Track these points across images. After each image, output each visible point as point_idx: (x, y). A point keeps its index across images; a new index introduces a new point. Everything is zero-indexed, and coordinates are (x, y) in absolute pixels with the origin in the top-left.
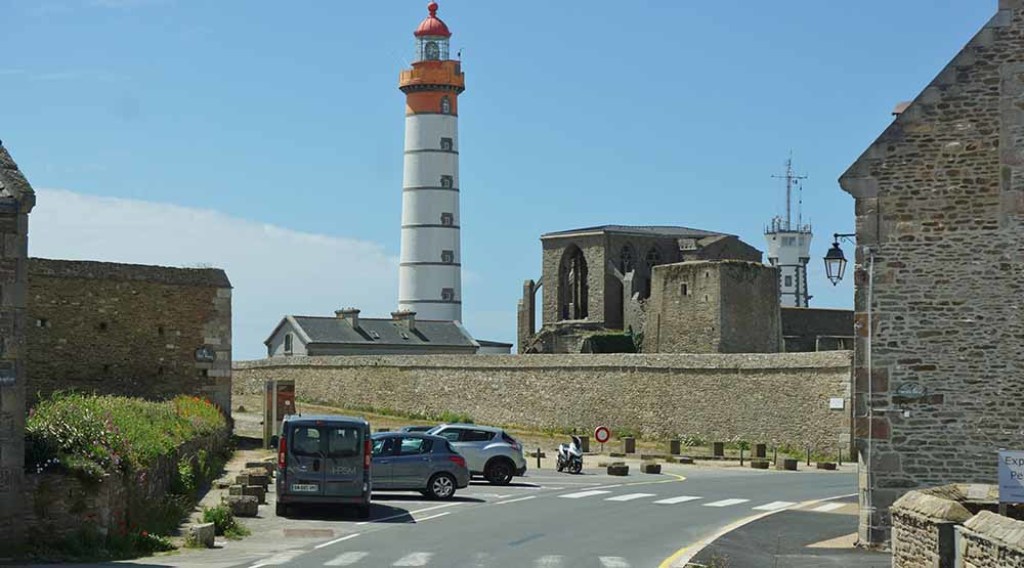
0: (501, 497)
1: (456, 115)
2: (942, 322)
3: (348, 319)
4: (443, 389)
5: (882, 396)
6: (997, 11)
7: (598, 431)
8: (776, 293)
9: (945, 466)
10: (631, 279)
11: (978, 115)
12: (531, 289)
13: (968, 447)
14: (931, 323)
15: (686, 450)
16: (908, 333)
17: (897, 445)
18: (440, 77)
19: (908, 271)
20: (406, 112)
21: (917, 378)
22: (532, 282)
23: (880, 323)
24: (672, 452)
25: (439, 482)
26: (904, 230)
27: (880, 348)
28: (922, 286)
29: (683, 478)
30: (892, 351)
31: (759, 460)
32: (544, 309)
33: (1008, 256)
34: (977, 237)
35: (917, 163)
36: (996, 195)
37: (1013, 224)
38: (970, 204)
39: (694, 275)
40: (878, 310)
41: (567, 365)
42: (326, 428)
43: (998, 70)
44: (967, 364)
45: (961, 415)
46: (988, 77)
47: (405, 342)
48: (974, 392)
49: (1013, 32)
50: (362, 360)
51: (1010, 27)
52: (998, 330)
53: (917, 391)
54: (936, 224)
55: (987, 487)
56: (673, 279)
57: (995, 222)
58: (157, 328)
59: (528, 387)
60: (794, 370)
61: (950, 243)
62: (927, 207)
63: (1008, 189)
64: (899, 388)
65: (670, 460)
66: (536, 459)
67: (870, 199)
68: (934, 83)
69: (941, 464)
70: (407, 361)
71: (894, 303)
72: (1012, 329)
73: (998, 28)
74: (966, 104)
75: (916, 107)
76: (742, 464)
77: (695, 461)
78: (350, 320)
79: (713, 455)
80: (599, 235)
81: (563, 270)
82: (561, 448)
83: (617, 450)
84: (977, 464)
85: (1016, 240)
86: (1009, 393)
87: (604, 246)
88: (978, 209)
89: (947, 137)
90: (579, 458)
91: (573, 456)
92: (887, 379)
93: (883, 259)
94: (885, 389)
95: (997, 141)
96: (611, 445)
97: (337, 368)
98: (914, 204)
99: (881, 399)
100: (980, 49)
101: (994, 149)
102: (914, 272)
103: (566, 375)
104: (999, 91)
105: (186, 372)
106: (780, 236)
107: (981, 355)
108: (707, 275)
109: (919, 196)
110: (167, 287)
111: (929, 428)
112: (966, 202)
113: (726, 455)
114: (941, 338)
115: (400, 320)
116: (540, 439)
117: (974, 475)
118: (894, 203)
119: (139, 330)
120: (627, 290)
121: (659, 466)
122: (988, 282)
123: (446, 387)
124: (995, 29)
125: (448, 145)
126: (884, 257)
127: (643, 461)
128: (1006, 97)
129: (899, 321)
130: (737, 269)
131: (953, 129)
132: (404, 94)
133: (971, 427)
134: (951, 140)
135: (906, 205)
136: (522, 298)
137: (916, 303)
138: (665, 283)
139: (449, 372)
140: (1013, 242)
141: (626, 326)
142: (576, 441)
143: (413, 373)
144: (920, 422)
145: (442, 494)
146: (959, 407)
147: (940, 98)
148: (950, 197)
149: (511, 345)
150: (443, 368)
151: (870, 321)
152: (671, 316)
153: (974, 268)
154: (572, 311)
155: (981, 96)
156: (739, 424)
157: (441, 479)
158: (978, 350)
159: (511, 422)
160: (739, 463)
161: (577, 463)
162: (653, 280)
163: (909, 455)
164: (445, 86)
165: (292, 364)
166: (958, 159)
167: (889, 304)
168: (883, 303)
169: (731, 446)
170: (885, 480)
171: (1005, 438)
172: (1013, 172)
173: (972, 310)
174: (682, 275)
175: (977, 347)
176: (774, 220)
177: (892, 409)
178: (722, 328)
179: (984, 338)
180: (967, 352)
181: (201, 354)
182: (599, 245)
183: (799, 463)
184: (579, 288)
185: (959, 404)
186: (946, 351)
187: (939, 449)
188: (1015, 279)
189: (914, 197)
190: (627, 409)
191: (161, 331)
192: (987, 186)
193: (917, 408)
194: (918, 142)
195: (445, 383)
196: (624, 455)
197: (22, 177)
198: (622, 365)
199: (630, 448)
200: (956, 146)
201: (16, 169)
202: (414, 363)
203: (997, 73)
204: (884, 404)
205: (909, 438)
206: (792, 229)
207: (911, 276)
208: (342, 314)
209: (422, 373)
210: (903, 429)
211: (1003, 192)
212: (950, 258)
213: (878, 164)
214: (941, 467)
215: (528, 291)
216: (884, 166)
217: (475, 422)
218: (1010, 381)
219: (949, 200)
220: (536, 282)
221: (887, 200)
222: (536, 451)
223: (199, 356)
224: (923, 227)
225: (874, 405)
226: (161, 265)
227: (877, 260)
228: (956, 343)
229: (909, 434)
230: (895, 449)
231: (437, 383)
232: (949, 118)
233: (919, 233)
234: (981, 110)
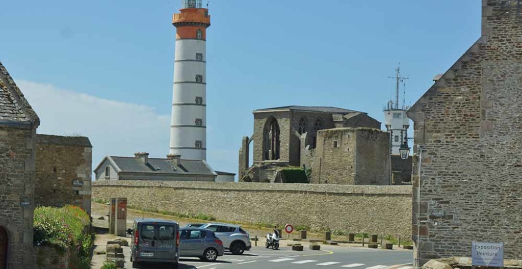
0: (239, 261)
1: (205, 40)
2: (453, 181)
3: (142, 158)
4: (199, 201)
5: (424, 215)
6: (480, 36)
7: (287, 227)
8: (388, 146)
9: (453, 249)
10: (305, 137)
11: (471, 85)
12: (247, 141)
13: (464, 240)
14: (448, 181)
15: (334, 238)
16: (437, 186)
17: (431, 239)
18: (196, 18)
19: (437, 157)
20: (177, 38)
21: (441, 207)
22: (247, 138)
23: (424, 181)
24: (327, 239)
25: (209, 252)
26: (436, 138)
27: (424, 193)
28: (444, 164)
29: (332, 253)
30: (429, 194)
31: (374, 243)
32: (254, 153)
33: (484, 151)
34: (469, 142)
35: (442, 106)
36: (479, 122)
37: (486, 136)
38: (467, 126)
39: (342, 136)
40: (423, 175)
41: (270, 189)
42: (157, 225)
43: (481, 64)
44: (464, 201)
45: (461, 225)
46: (476, 67)
47: (175, 172)
48: (467, 214)
49: (488, 47)
50: (152, 183)
51: (487, 44)
52: (479, 186)
53: (441, 213)
54: (451, 135)
55: (468, 258)
56: (329, 138)
57: (478, 135)
58: (53, 169)
59: (247, 201)
60: (394, 195)
61: (458, 144)
62: (447, 127)
63: (484, 120)
64: (432, 212)
65: (325, 243)
66: (254, 242)
67: (421, 122)
68: (452, 68)
69: (451, 248)
70: (178, 184)
71: (431, 172)
72: (485, 185)
73: (481, 44)
74: (465, 79)
75: (442, 79)
76: (363, 246)
77: (338, 244)
78: (143, 159)
79: (348, 241)
80: (287, 112)
81: (266, 131)
82: (268, 236)
83: (297, 237)
84: (468, 248)
85: (487, 143)
86: (483, 215)
87: (290, 117)
88: (470, 129)
89: (457, 94)
90: (278, 241)
91: (274, 240)
92: (427, 207)
93: (426, 151)
94: (426, 212)
95: (480, 97)
96: (293, 234)
97: (137, 187)
98: (441, 125)
99: (424, 217)
100: (473, 54)
101: (478, 101)
102: (441, 157)
103: (269, 194)
104: (481, 73)
105: (68, 192)
106: (392, 112)
107: (470, 197)
108: (349, 136)
109: (443, 122)
110: (59, 146)
111: (446, 231)
112: (465, 125)
113: (356, 241)
114: (452, 189)
115: (172, 159)
116: (254, 230)
117: (466, 253)
118: (432, 125)
119: (43, 170)
120: (303, 143)
121: (319, 246)
122: (474, 163)
123: (200, 200)
124: (480, 45)
125: (200, 57)
126: (426, 150)
127: (311, 243)
128: (484, 76)
129: (433, 180)
130: (366, 133)
131: (460, 91)
132: (175, 27)
133: (465, 231)
134: (458, 96)
135: (437, 126)
136: (241, 146)
137: (441, 172)
138: (325, 140)
139: (202, 191)
140: (486, 145)
141: (302, 164)
142: (276, 233)
143: (182, 191)
144: (442, 228)
145: (210, 259)
146: (460, 221)
147: (454, 75)
148: (457, 122)
149: (235, 174)
150: (199, 189)
151: (419, 180)
152: (328, 159)
153: (468, 156)
154: (270, 155)
155: (472, 76)
156: (364, 224)
157: (210, 251)
158: (470, 195)
159: (237, 220)
160: (362, 245)
161: (276, 243)
162: (318, 138)
163: (436, 243)
164: (199, 23)
165: (111, 184)
166: (462, 105)
167: (428, 172)
168: (426, 172)
169: (359, 235)
170: (425, 255)
171: (480, 236)
172: (487, 112)
173: (466, 176)
174: (335, 135)
175: (468, 193)
176: (389, 103)
177: (429, 222)
178: (357, 167)
179: (472, 189)
180: (464, 195)
181: (76, 182)
182: (287, 117)
183: (393, 246)
184: (275, 142)
185: (460, 219)
186: (454, 195)
187: (450, 241)
188: (487, 162)
189: (441, 122)
190: (303, 214)
191: (55, 170)
192: (475, 118)
193: (440, 221)
194: (443, 96)
195: (200, 198)
196: (301, 240)
197: (34, 112)
198: (300, 190)
199: (304, 236)
200: (461, 99)
201: (31, 108)
202: (182, 186)
203: (480, 65)
204: (426, 219)
205: (437, 235)
206: (399, 108)
207: (439, 159)
208: (139, 155)
209: (187, 191)
210: (434, 231)
211: (482, 121)
212: (457, 151)
213: (425, 106)
214: (451, 249)
215: (245, 143)
216: (427, 107)
217: (217, 219)
218: (483, 209)
219: (457, 124)
220: (249, 138)
221: (428, 123)
222: (255, 237)
223: (75, 184)
224: (445, 136)
225: (421, 219)
226: (55, 135)
227: (423, 151)
228: (459, 191)
229: (436, 233)
230: (431, 240)
231: (195, 197)
232: (458, 85)
233: (443, 139)
234: (472, 82)
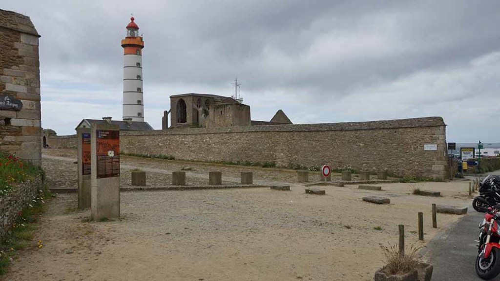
1: (141, 55)
3: (107, 121)
10: (201, 109)
12: (166, 113)
18: (136, 42)
20: (123, 54)
39: (225, 108)
56: (217, 109)
59: (204, 143)
81: (178, 107)
87: (192, 99)
108: (229, 108)
115: (127, 121)
120: (200, 113)
125: (139, 65)
130: (238, 106)
132: (123, 48)
138: (214, 111)
152: (216, 121)
162: (210, 110)
164: (137, 45)
174: (220, 107)
190: (266, 152)
195: (160, 142)
208: (105, 119)
217: (176, 159)
220: (168, 111)
